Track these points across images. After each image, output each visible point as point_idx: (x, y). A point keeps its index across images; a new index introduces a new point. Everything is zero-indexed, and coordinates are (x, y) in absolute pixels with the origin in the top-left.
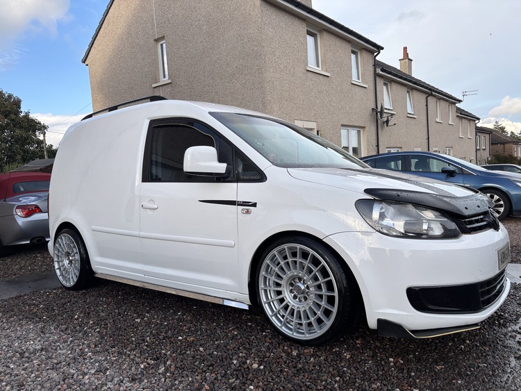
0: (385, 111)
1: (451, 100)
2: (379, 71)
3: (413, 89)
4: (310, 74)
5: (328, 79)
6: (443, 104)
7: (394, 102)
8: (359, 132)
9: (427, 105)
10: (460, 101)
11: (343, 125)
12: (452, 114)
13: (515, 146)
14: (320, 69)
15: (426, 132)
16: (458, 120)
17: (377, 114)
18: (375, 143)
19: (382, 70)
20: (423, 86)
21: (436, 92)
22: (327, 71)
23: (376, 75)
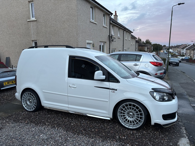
0: (113, 36)
1: (130, 32)
2: (111, 22)
3: (120, 28)
4: (91, 23)
5: (96, 25)
6: (128, 33)
7: (114, 33)
8: (104, 44)
9: (123, 34)
10: (132, 32)
11: (100, 42)
12: (130, 37)
13: (145, 47)
14: (94, 21)
15: (123, 43)
16: (131, 39)
17: (110, 38)
18: (109, 48)
19: (112, 22)
20: (123, 27)
21: (126, 29)
22: (96, 22)
23: (110, 23)
